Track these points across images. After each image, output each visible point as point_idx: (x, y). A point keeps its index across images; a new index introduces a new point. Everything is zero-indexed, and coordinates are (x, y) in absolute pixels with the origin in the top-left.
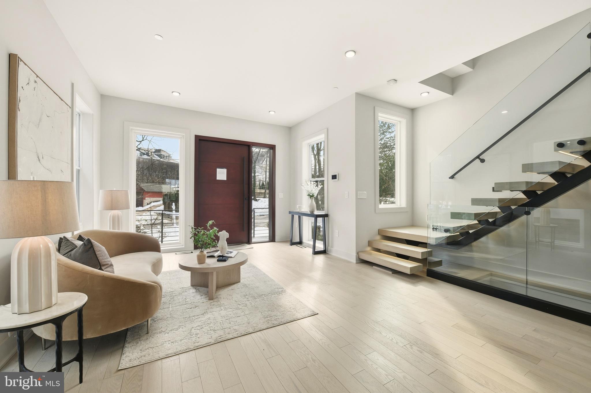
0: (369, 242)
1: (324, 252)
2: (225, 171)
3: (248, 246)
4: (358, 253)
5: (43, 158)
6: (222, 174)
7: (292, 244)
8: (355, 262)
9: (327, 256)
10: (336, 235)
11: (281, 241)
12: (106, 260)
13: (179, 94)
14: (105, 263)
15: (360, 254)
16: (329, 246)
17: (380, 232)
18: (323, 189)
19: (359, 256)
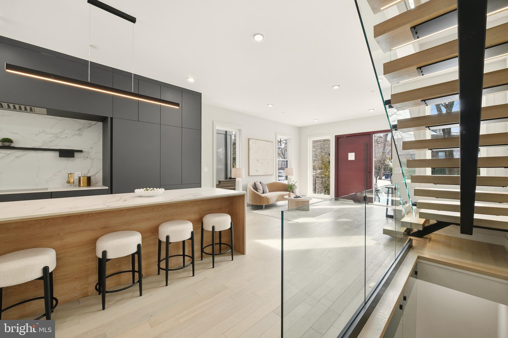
2: (353, 154)
5: (259, 160)
13: (317, 120)
14: (259, 189)
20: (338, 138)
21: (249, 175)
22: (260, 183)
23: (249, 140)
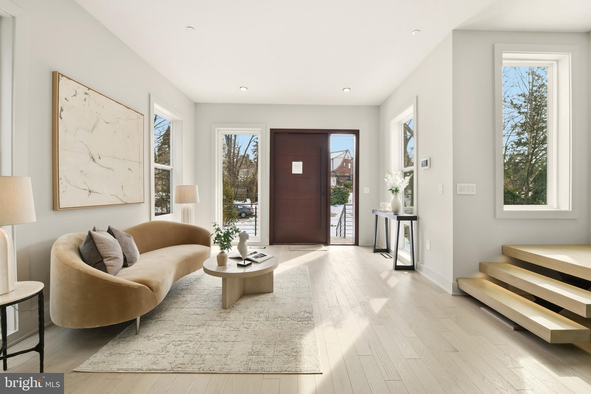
0: (480, 264)
1: (411, 269)
2: (300, 164)
3: (324, 248)
4: (457, 279)
5: (100, 158)
6: (297, 168)
7: (376, 251)
8: (451, 292)
9: (415, 275)
10: (427, 246)
11: (363, 245)
12: (110, 253)
13: (246, 89)
14: (107, 256)
15: (460, 281)
16: (418, 261)
17: (505, 251)
18: (411, 180)
19: (459, 284)
20: (275, 134)
21: (55, 205)
22: (110, 231)
23: (55, 77)
